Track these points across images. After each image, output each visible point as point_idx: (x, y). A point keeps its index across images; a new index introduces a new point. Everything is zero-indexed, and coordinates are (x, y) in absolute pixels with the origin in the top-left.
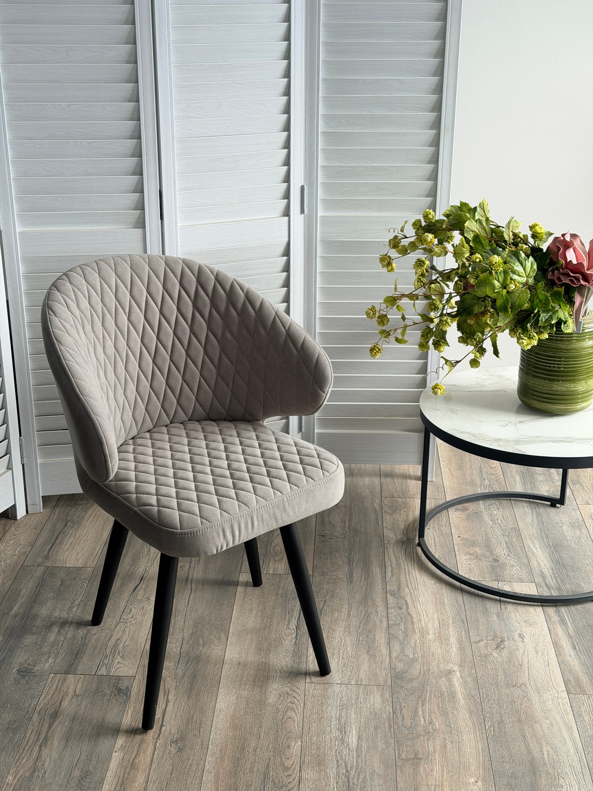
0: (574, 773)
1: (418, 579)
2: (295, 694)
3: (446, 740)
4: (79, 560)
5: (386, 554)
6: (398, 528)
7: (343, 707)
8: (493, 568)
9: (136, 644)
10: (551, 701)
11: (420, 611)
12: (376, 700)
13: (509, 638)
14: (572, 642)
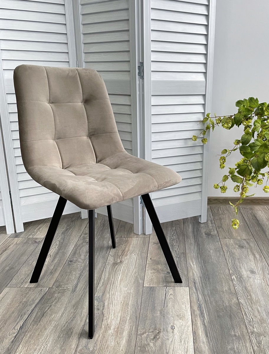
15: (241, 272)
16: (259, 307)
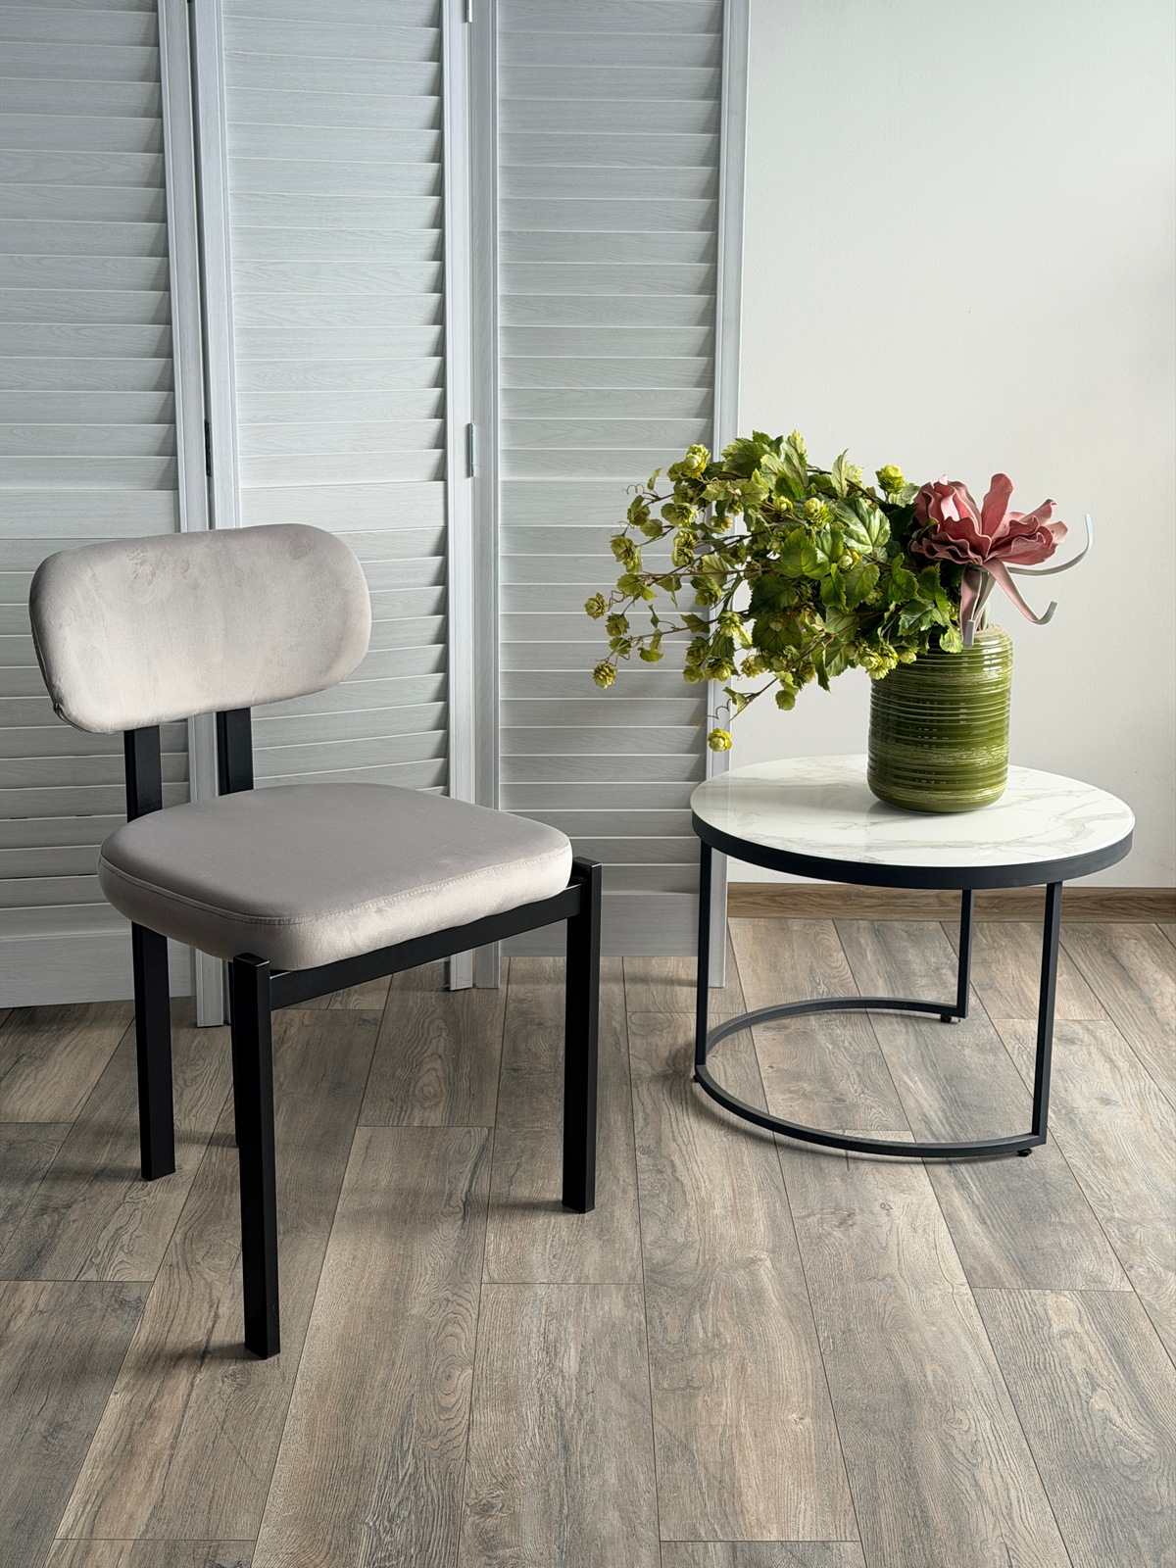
0: (982, 1402)
1: (695, 1129)
2: (460, 1301)
3: (744, 1359)
4: (43, 1112)
5: (635, 1094)
6: (657, 1056)
7: (552, 1316)
8: (834, 1112)
9: (156, 1234)
10: (939, 1299)
11: (698, 1175)
12: (614, 1305)
13: (862, 1210)
14: (980, 1215)
15: (1070, 1102)
16: (1126, 1175)
